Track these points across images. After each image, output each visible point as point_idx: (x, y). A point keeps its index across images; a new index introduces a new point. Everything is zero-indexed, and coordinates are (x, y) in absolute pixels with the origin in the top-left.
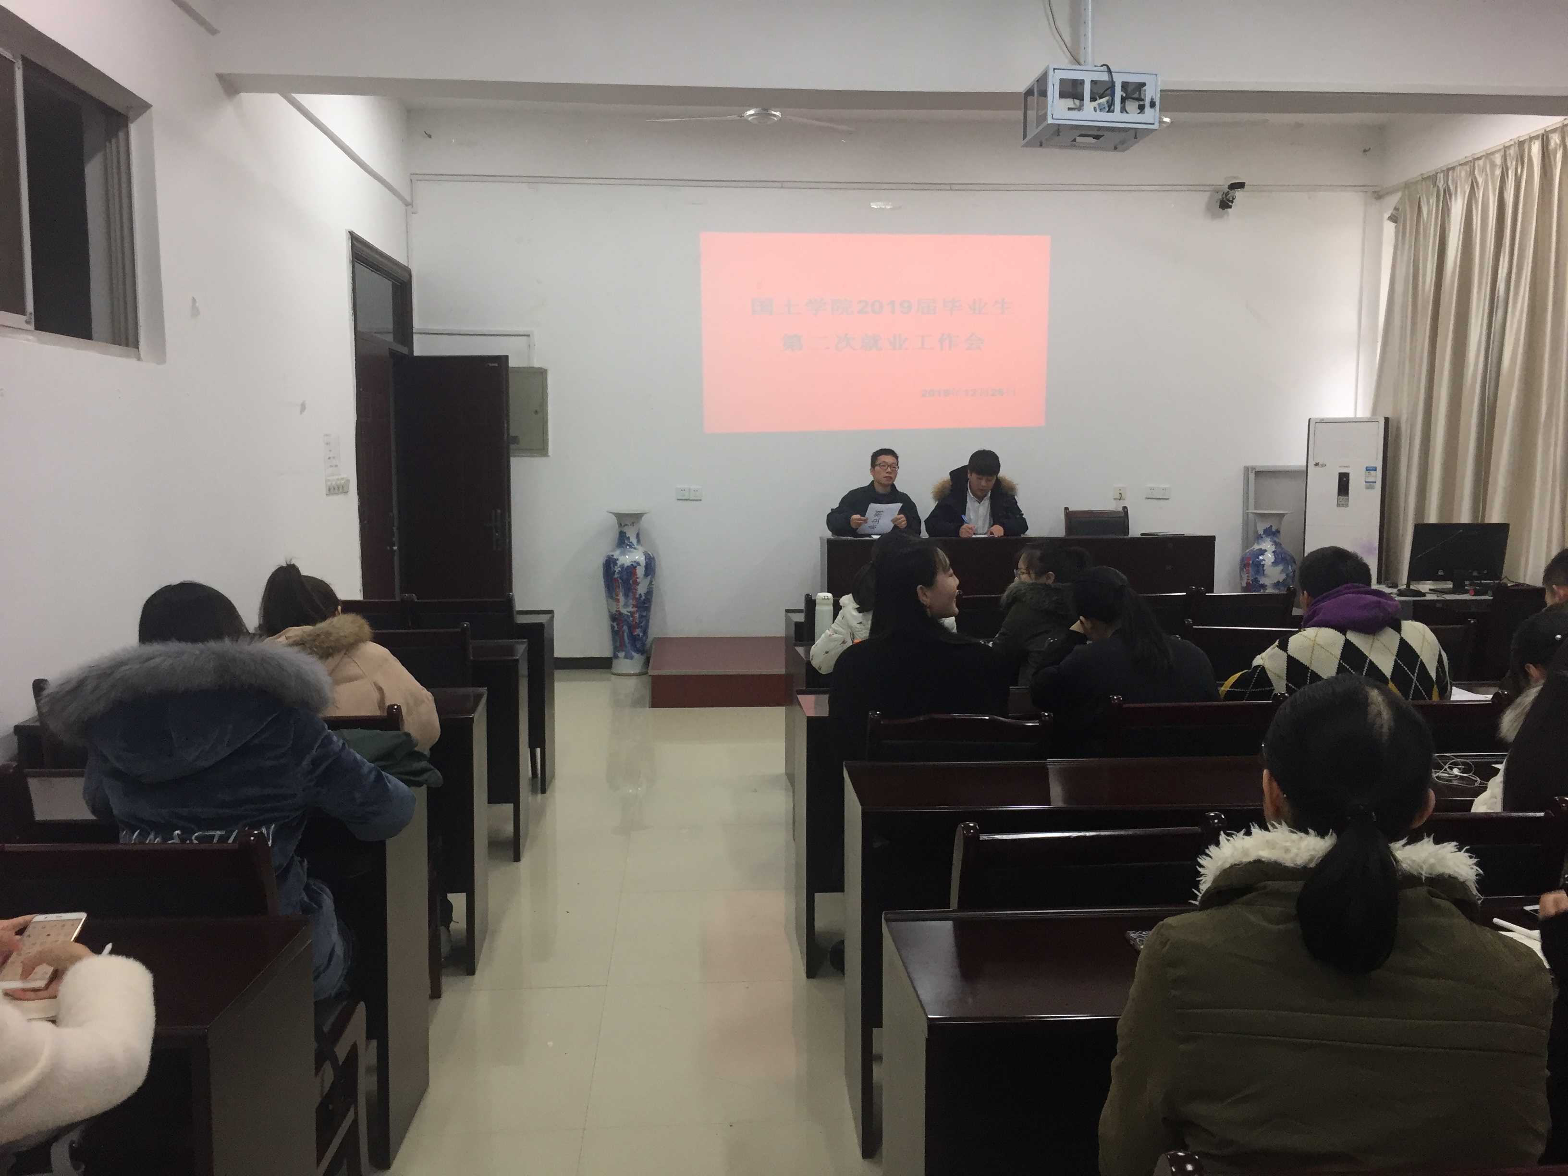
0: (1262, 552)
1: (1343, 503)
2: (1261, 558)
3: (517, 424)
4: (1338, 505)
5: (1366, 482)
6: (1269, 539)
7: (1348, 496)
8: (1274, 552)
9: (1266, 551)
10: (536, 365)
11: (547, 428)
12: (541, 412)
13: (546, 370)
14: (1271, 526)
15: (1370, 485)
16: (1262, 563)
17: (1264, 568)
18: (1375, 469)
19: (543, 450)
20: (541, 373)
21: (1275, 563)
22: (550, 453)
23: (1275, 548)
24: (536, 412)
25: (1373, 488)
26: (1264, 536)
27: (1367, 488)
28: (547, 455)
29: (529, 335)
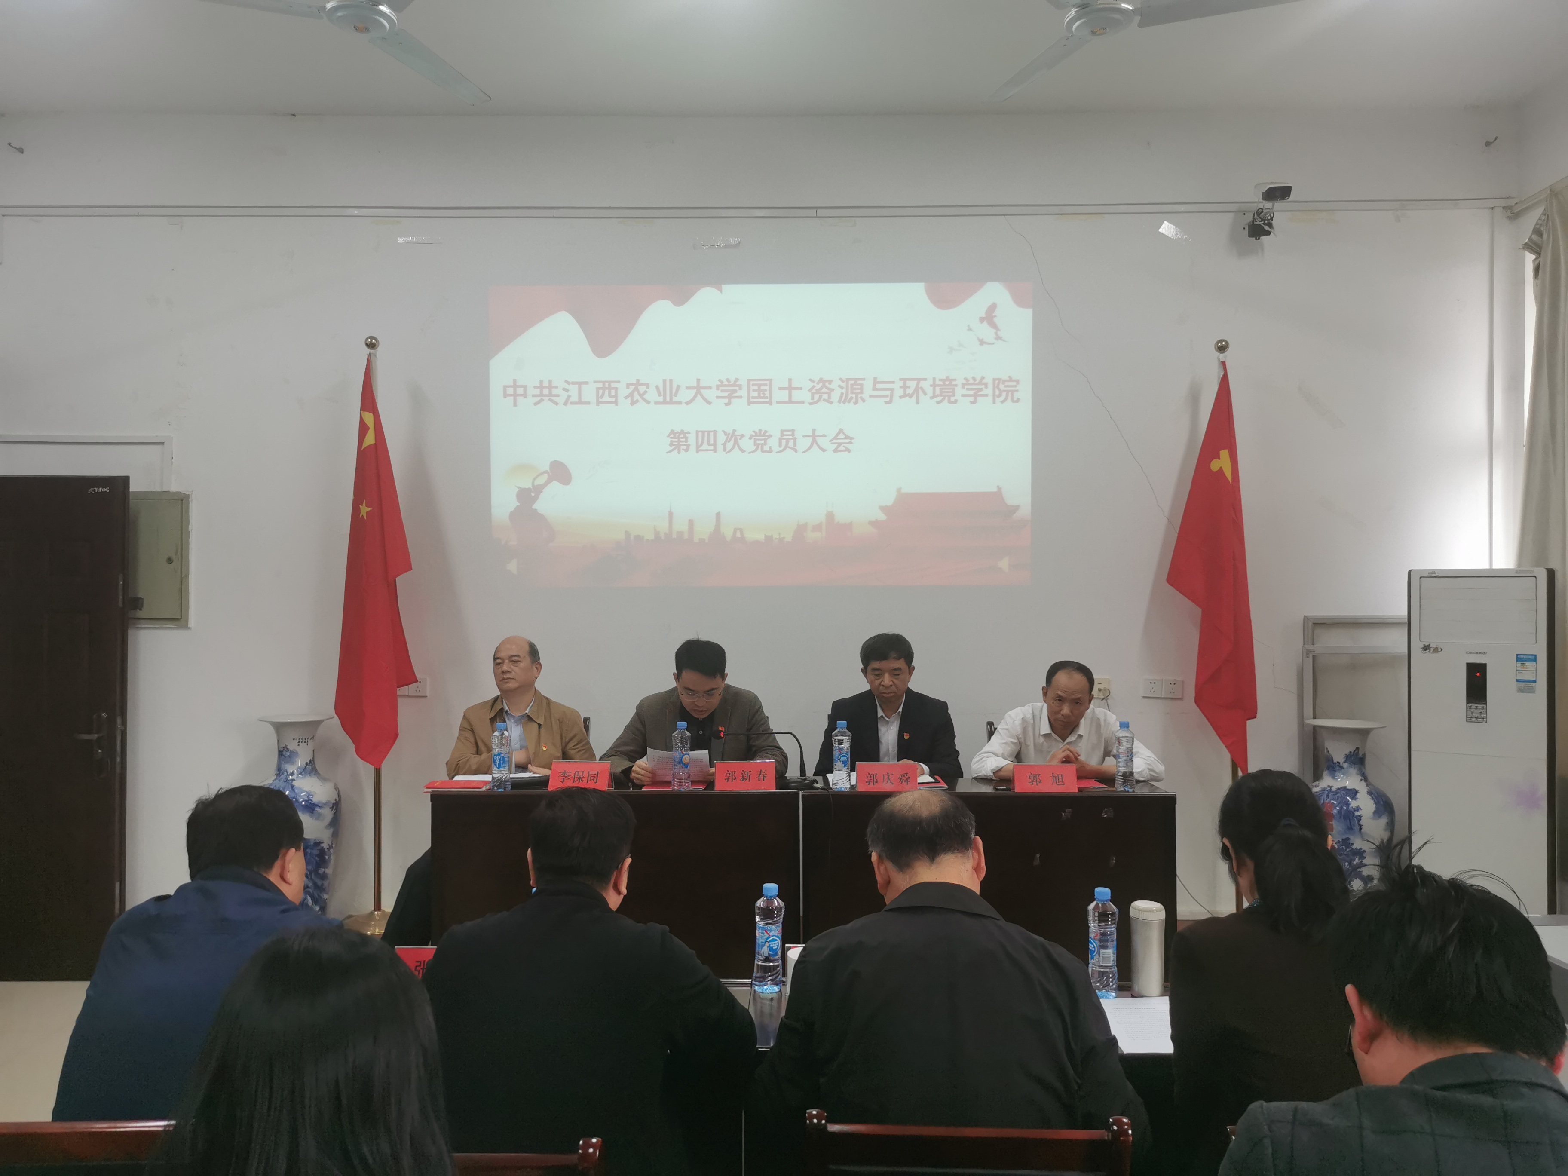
1: (1477, 714)
3: (142, 579)
4: (1469, 719)
5: (1517, 681)
7: (1486, 704)
8: (1369, 795)
9: (1357, 791)
10: (174, 488)
11: (187, 582)
12: (177, 560)
13: (188, 495)
14: (1357, 749)
15: (1526, 686)
16: (1356, 813)
17: (1361, 822)
18: (1534, 659)
19: (178, 619)
20: (181, 501)
21: (1377, 815)
22: (191, 623)
24: (171, 560)
25: (1532, 690)
26: (1346, 765)
27: (1520, 690)
28: (186, 626)
29: (163, 443)
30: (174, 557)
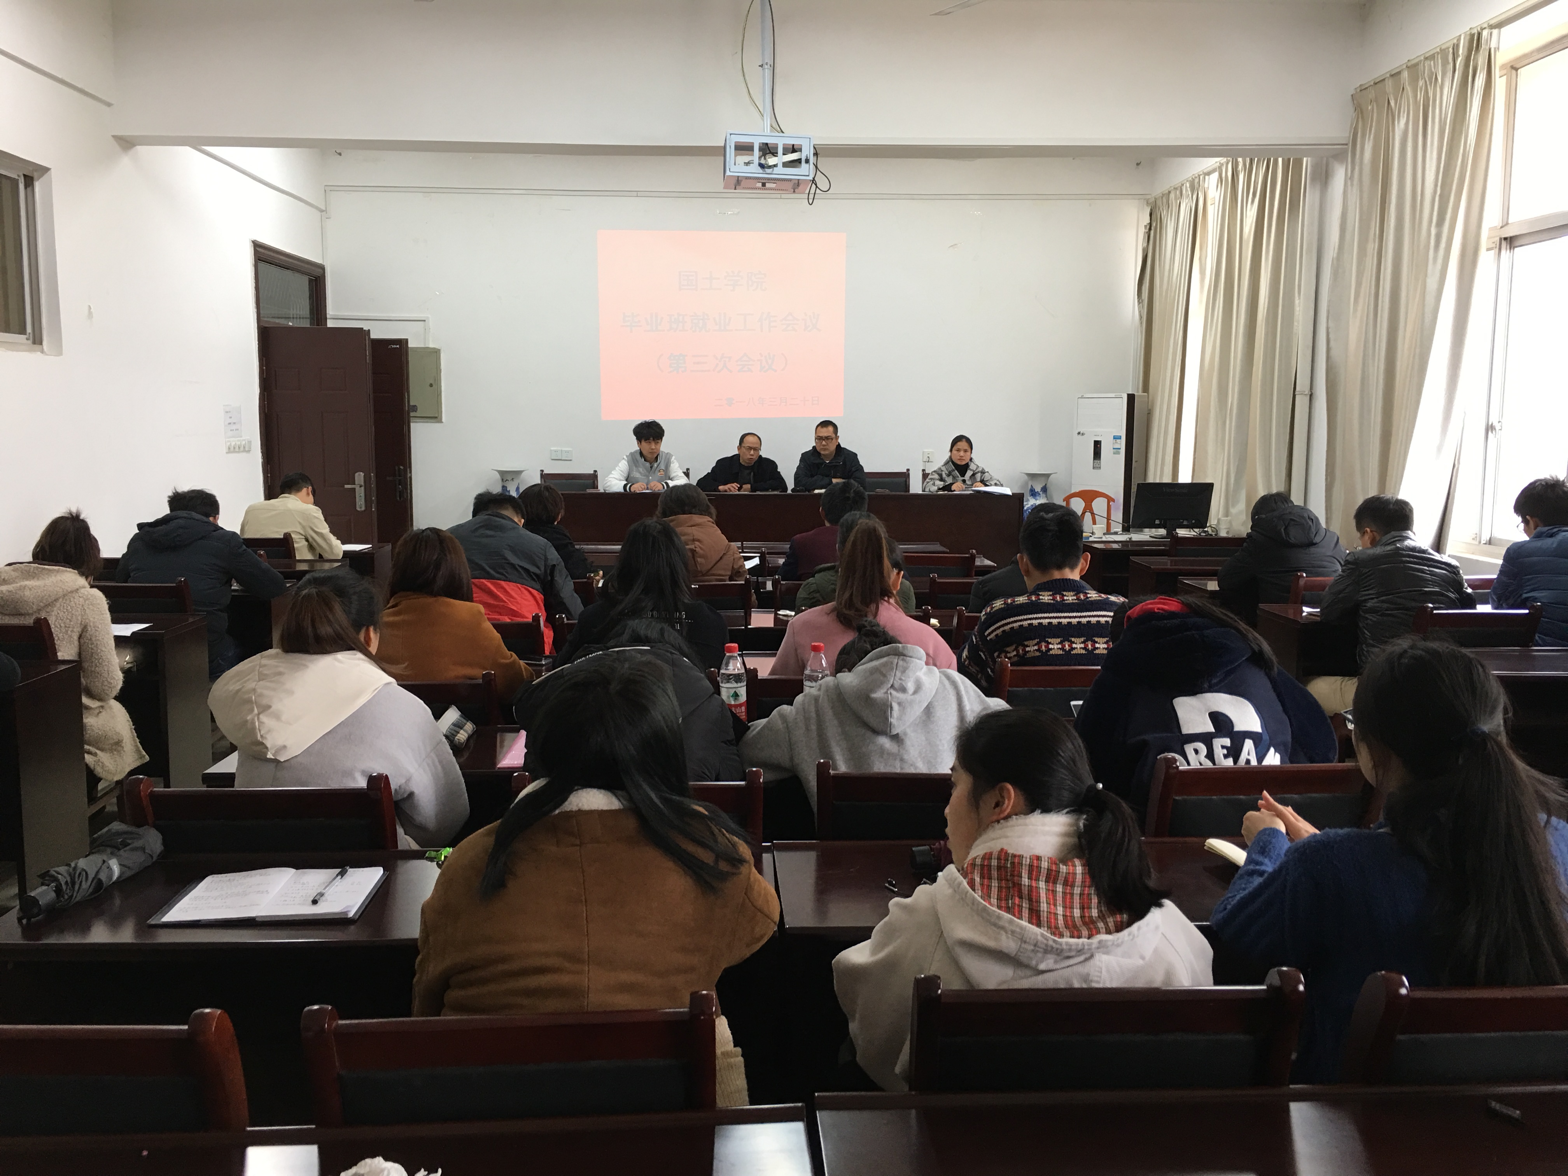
1: (1097, 466)
3: (416, 395)
4: (1094, 468)
7: (1100, 460)
10: (431, 345)
11: (441, 397)
12: (435, 385)
13: (440, 350)
15: (1117, 450)
18: (1120, 438)
19: (436, 418)
20: (436, 352)
22: (444, 420)
24: (431, 385)
25: (1119, 453)
26: (1041, 493)
27: (1114, 453)
28: (441, 421)
29: (425, 321)
30: (433, 383)
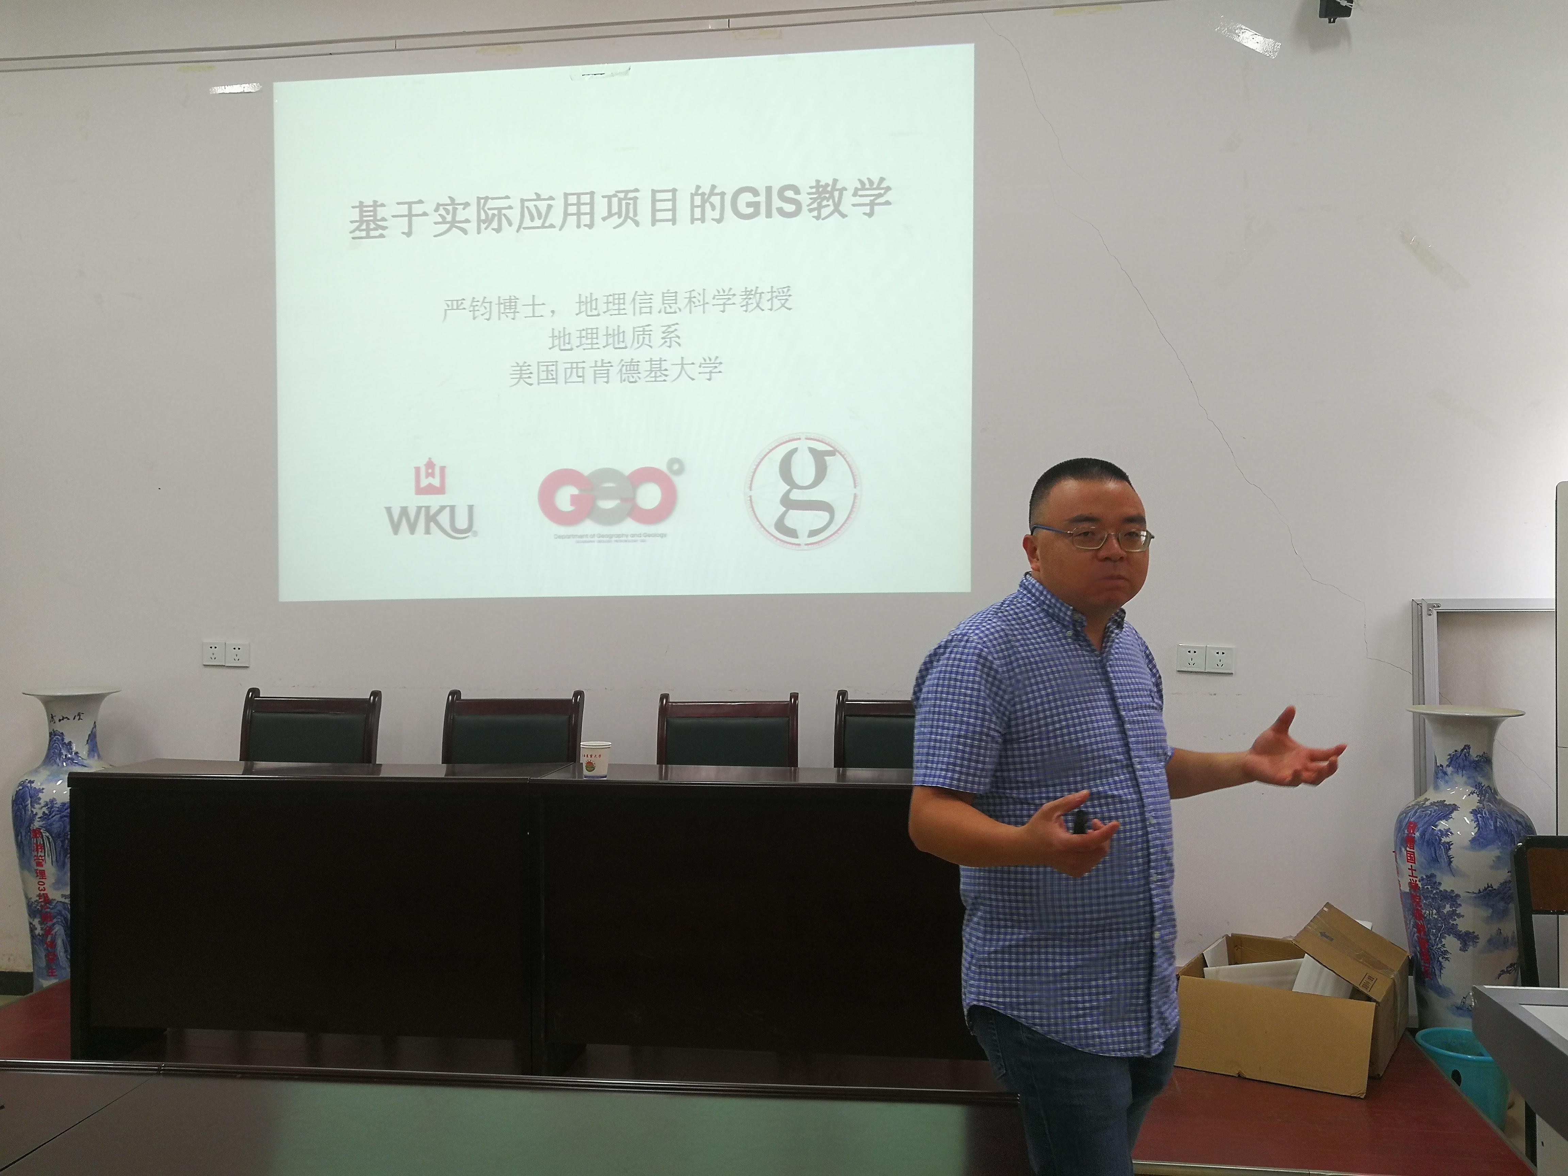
0: (1447, 810)
2: (1443, 824)
6: (1460, 779)
8: (1474, 812)
9: (1454, 808)
14: (1467, 747)
16: (1444, 839)
17: (1450, 853)
21: (1479, 842)
23: (1480, 802)
